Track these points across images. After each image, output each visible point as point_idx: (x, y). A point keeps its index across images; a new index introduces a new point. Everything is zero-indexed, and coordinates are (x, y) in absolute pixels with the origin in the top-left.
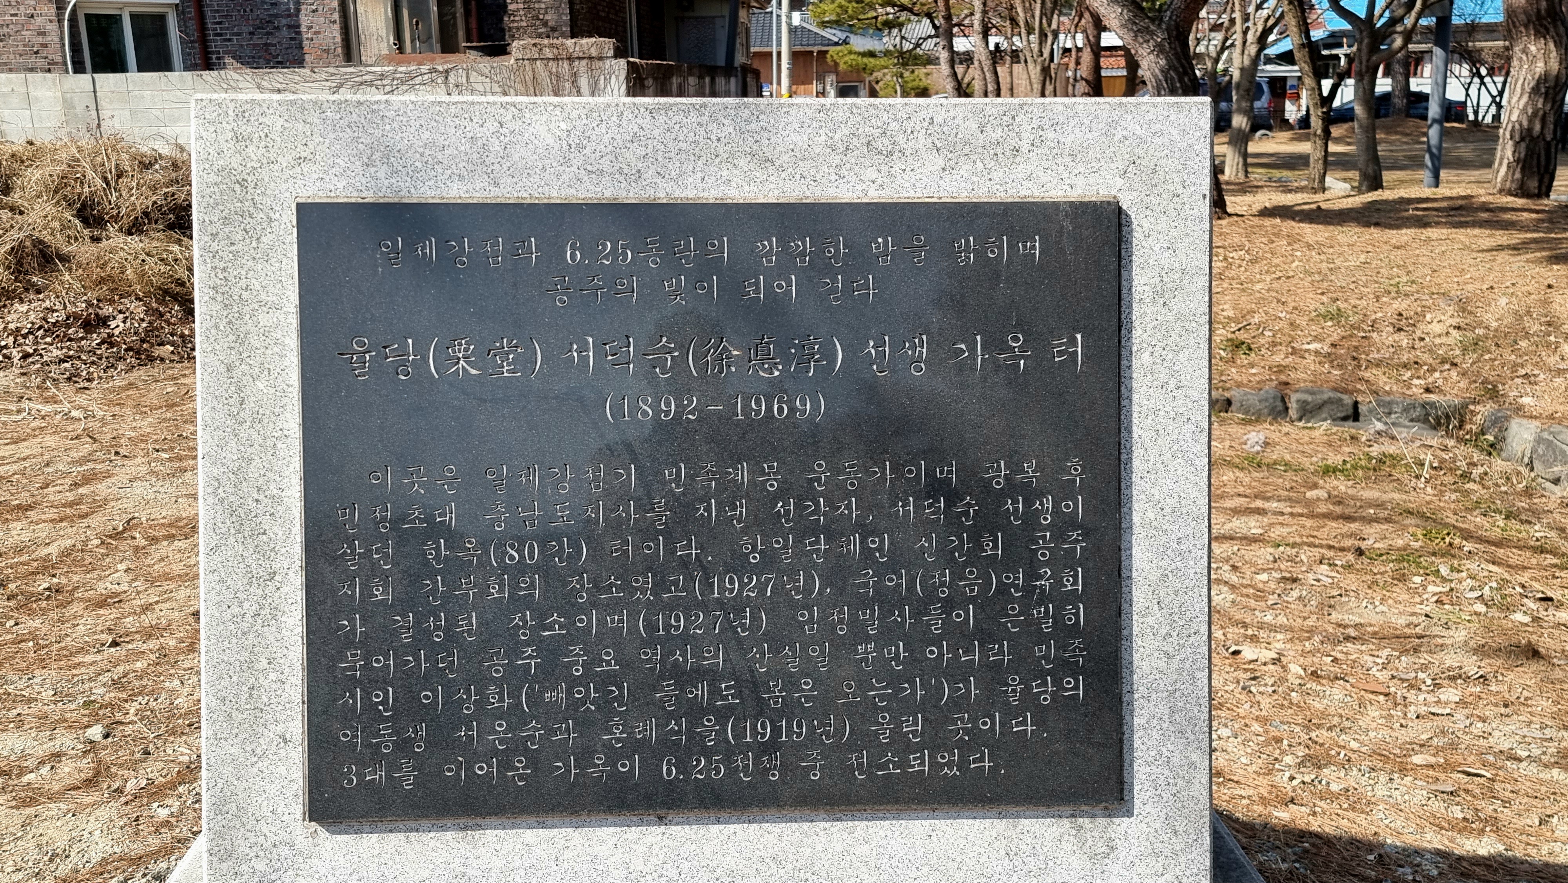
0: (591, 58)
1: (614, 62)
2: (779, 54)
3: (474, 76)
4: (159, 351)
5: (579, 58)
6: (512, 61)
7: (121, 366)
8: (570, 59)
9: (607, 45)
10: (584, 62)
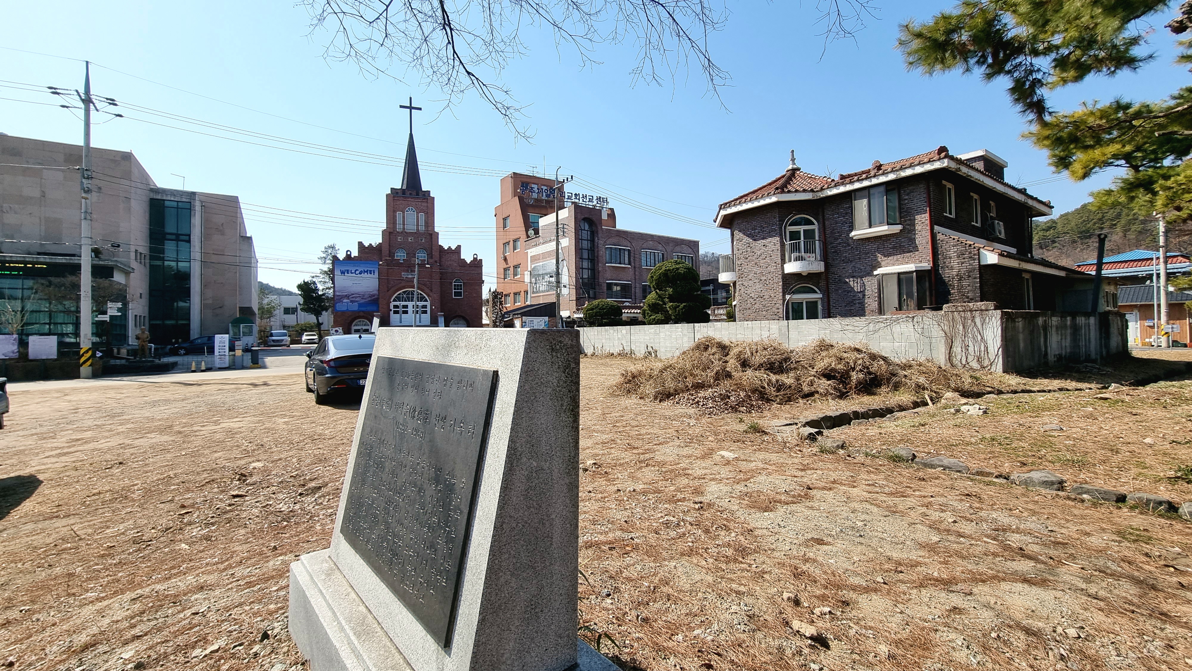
0: (981, 310)
1: (994, 311)
2: (1159, 306)
3: (925, 318)
4: (741, 409)
5: (976, 310)
6: (943, 312)
7: (726, 412)
8: (971, 311)
9: (991, 305)
10: (978, 312)
